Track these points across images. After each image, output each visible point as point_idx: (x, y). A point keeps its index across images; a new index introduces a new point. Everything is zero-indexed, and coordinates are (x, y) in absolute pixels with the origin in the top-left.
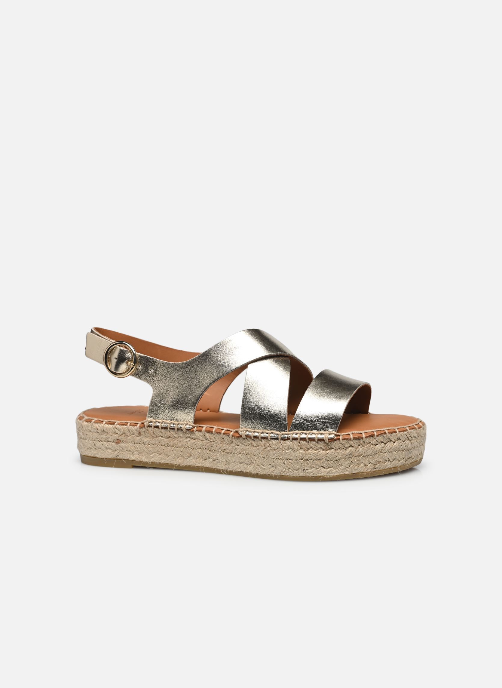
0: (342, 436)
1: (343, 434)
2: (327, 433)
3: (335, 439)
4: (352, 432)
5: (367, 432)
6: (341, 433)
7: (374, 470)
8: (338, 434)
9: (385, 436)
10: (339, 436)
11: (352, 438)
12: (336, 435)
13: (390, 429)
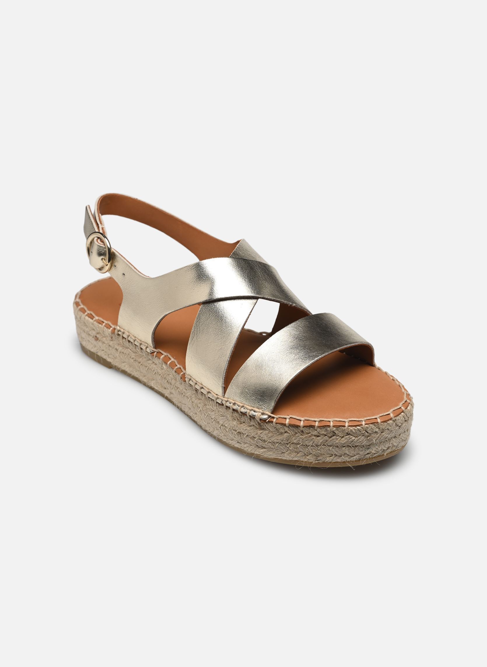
0: (277, 419)
1: (279, 416)
2: (259, 412)
3: (267, 421)
4: (291, 416)
5: (308, 420)
6: (276, 415)
7: (317, 462)
8: (272, 415)
9: (329, 429)
10: (274, 418)
11: (287, 425)
12: (270, 416)
13: (339, 421)
